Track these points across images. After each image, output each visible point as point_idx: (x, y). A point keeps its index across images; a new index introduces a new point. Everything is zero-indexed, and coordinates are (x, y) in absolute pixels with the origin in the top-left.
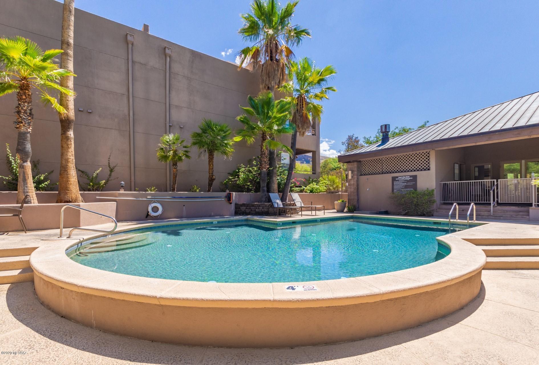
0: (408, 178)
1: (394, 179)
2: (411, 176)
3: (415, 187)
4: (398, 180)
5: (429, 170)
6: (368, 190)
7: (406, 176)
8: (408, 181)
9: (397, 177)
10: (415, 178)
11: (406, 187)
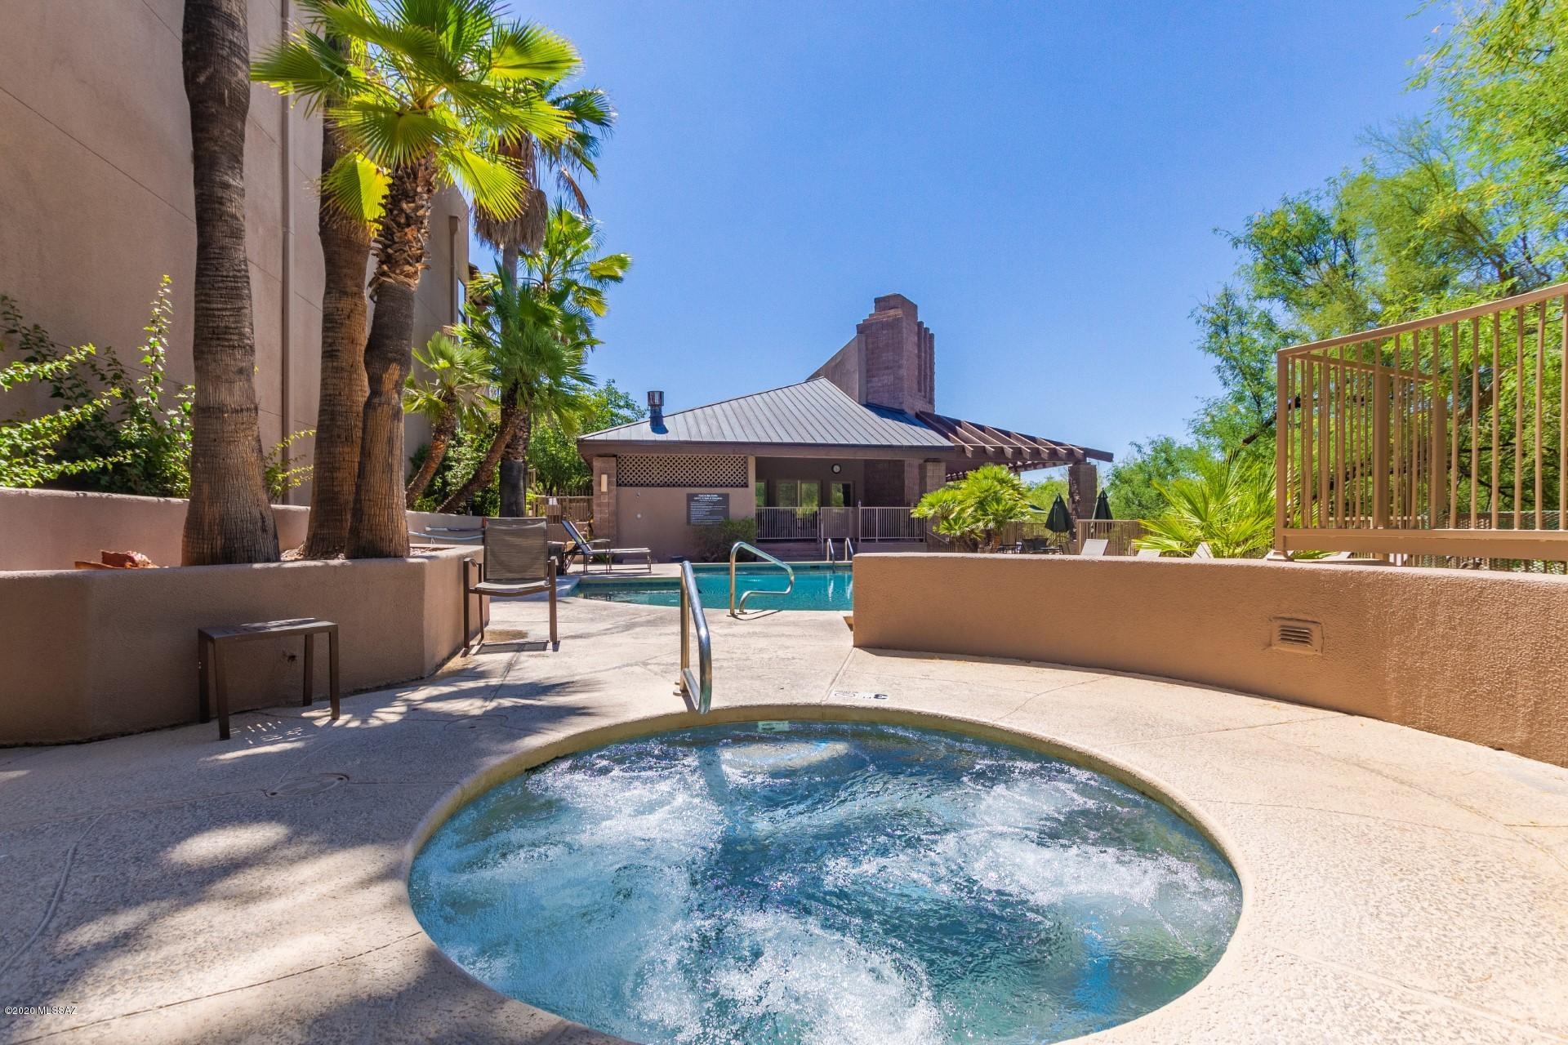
0: (715, 498)
1: (690, 498)
2: (719, 495)
3: (726, 512)
4: (697, 500)
5: (747, 486)
6: (639, 516)
7: (710, 495)
8: (715, 503)
9: (697, 495)
10: (726, 497)
11: (712, 513)
